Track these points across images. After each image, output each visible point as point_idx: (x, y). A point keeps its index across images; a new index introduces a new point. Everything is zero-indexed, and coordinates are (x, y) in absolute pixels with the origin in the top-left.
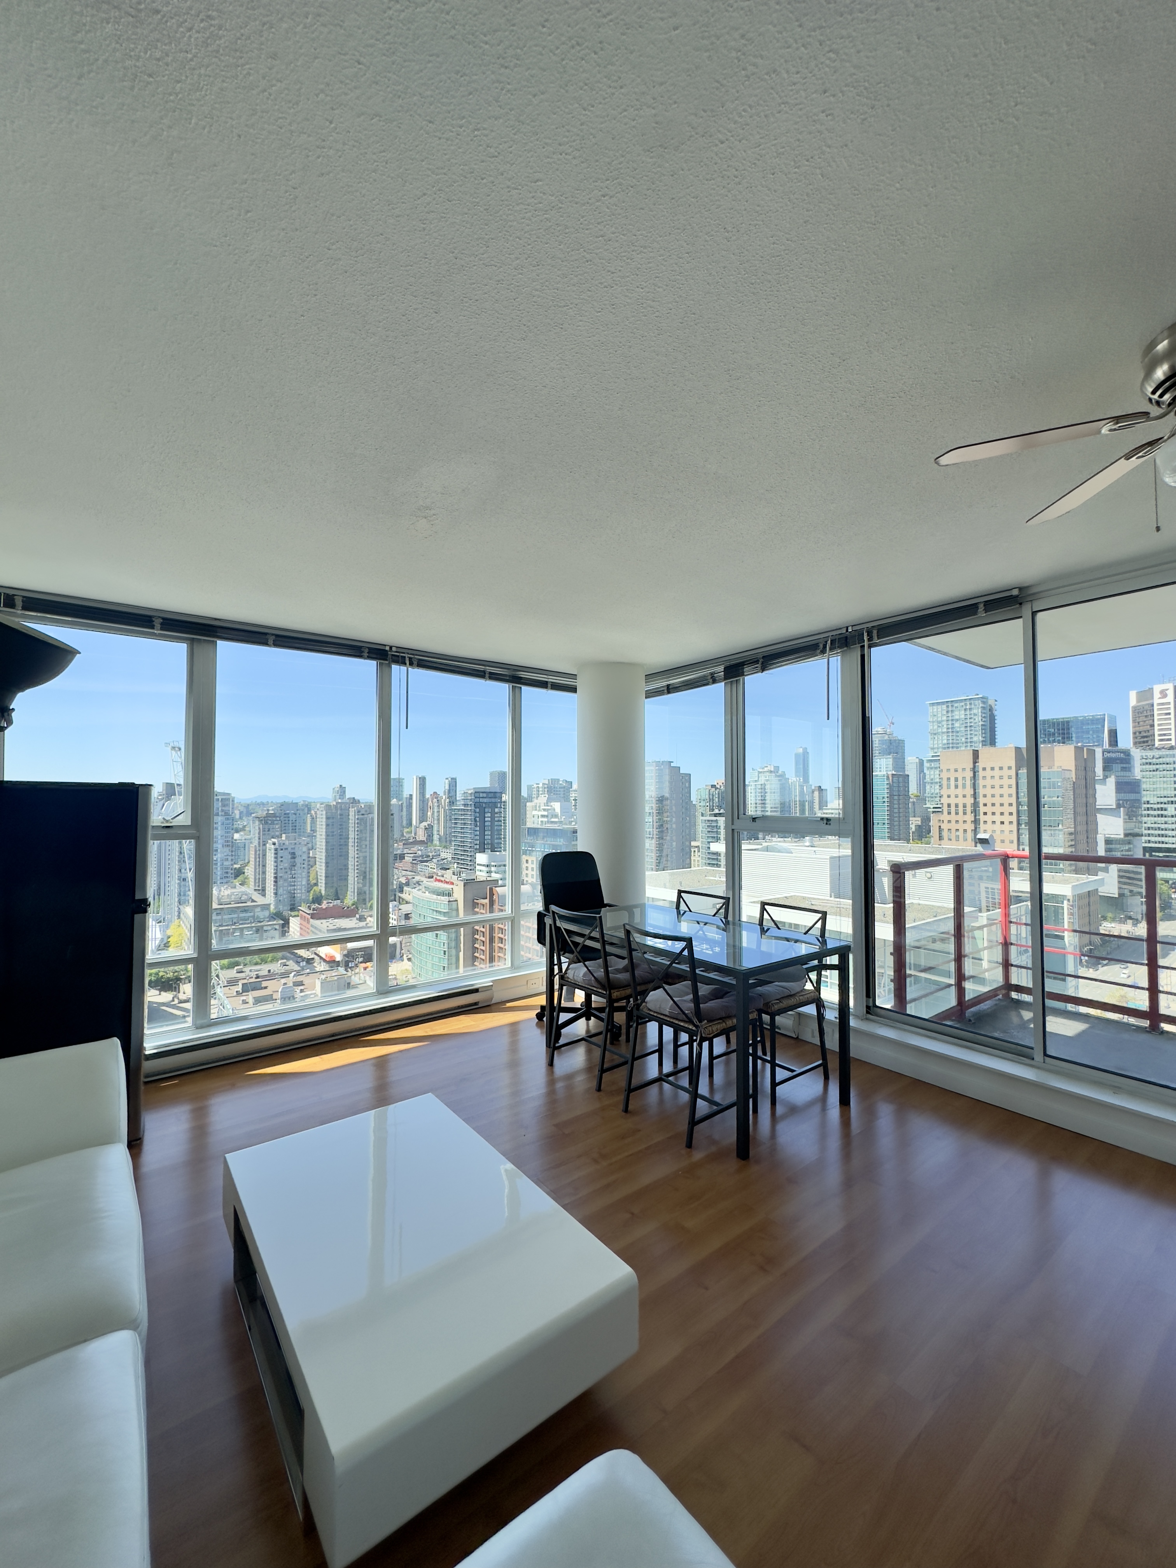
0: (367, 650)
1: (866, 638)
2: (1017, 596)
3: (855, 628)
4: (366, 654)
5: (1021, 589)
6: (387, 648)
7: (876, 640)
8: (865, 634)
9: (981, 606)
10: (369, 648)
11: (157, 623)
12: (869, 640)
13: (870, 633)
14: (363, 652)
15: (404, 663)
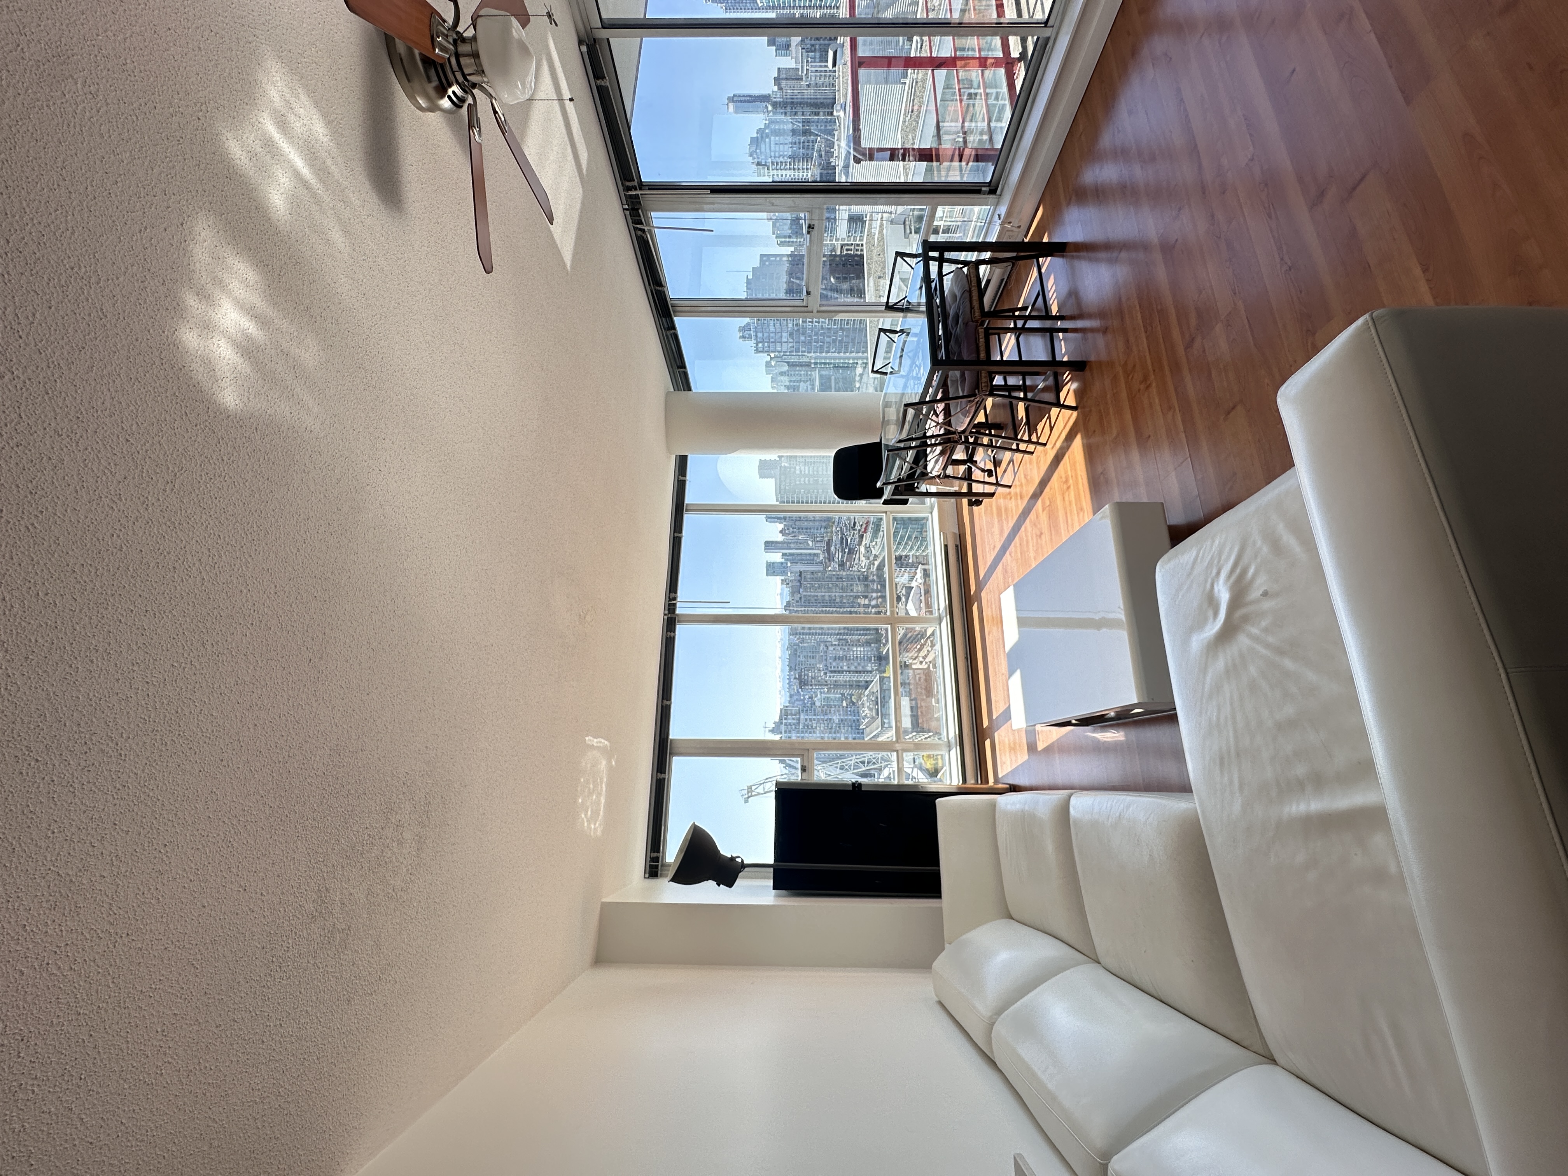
0: (669, 633)
1: (634, 193)
2: (587, 45)
3: (625, 202)
4: (672, 634)
5: (580, 42)
6: (666, 617)
7: (635, 183)
8: (630, 193)
9: (598, 82)
10: (667, 631)
11: (661, 776)
12: (636, 189)
13: (629, 189)
14: (670, 637)
15: (675, 605)
